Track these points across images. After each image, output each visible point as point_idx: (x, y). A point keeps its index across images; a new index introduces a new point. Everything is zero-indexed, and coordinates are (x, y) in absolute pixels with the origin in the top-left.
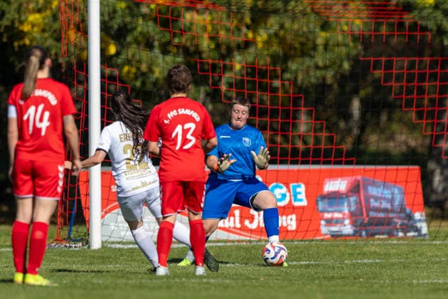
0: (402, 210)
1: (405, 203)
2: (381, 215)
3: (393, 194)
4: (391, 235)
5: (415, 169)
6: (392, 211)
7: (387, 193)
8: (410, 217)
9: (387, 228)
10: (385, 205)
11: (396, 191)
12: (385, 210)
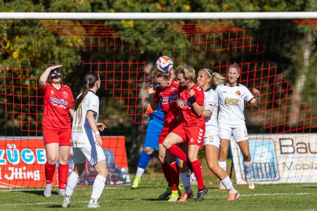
5: (122, 138)
8: (118, 171)
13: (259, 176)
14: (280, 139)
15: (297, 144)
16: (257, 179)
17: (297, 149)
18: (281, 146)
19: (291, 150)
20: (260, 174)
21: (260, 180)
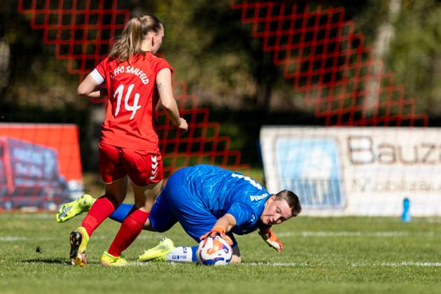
0: (55, 177)
1: (59, 169)
2: (29, 184)
3: (44, 158)
4: (41, 207)
5: (71, 129)
6: (43, 178)
7: (37, 158)
8: (64, 186)
9: (36, 200)
10: (35, 171)
11: (48, 155)
12: (35, 178)
14: (349, 138)
17: (380, 155)
18: (351, 150)
19: (366, 156)
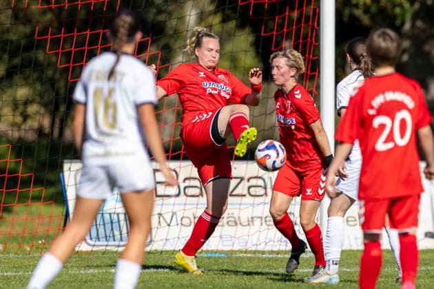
13: (114, 236)
15: (185, 180)
16: (111, 243)
17: (185, 188)
20: (117, 233)
21: (117, 243)
